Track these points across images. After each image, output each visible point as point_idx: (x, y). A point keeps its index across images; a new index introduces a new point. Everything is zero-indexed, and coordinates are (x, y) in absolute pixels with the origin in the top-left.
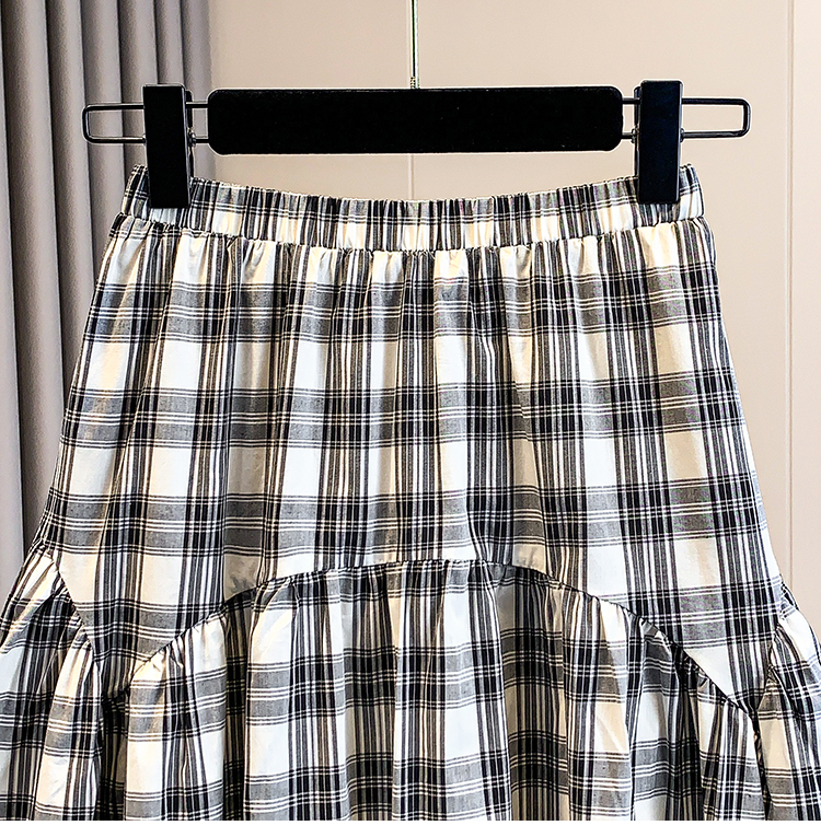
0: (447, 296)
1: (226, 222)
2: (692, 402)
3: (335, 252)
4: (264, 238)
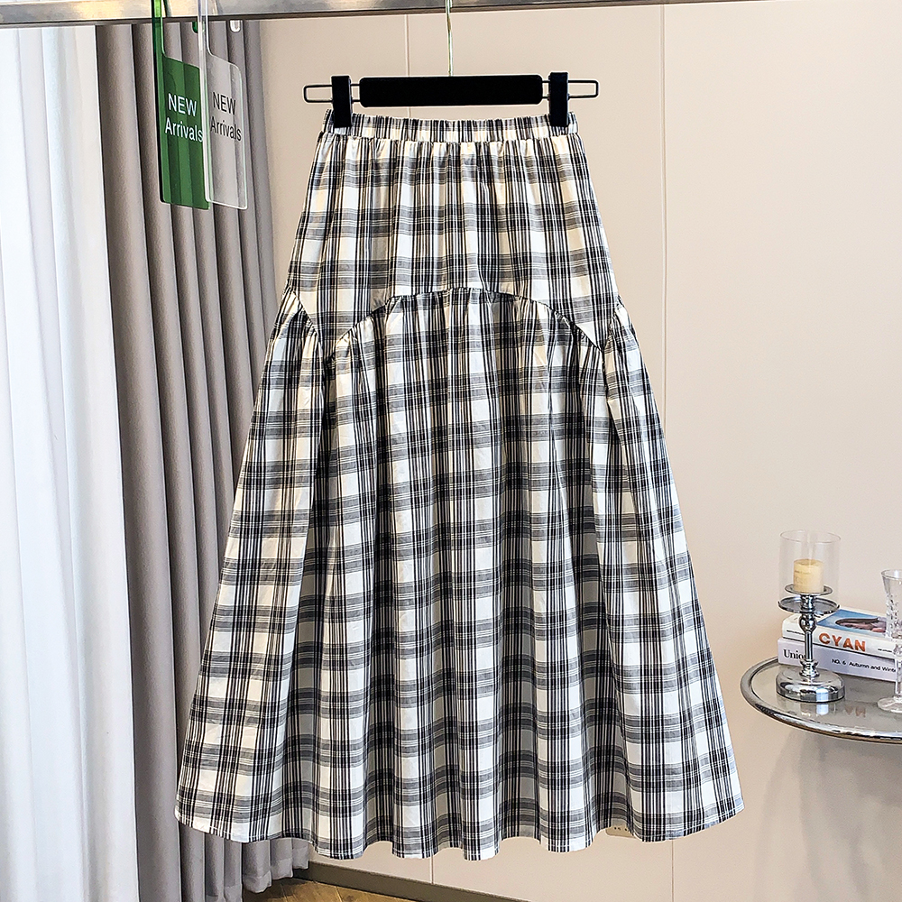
0: (466, 163)
1: (368, 132)
2: (578, 215)
3: (417, 143)
4: (385, 138)
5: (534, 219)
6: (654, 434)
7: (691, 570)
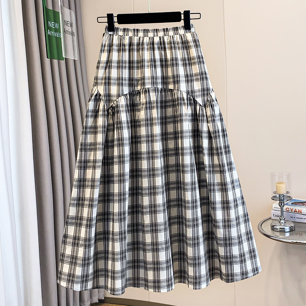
0: (156, 44)
1: (121, 33)
2: (196, 60)
3: (138, 37)
4: (127, 35)
5: (180, 63)
6: (224, 136)
7: (240, 184)
